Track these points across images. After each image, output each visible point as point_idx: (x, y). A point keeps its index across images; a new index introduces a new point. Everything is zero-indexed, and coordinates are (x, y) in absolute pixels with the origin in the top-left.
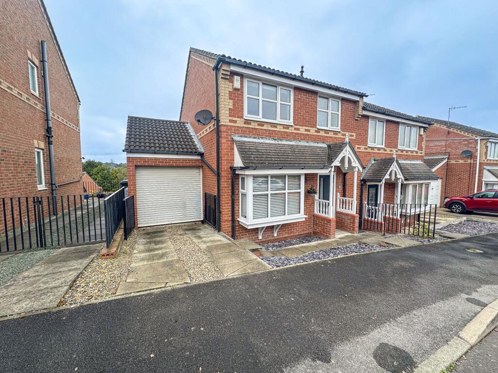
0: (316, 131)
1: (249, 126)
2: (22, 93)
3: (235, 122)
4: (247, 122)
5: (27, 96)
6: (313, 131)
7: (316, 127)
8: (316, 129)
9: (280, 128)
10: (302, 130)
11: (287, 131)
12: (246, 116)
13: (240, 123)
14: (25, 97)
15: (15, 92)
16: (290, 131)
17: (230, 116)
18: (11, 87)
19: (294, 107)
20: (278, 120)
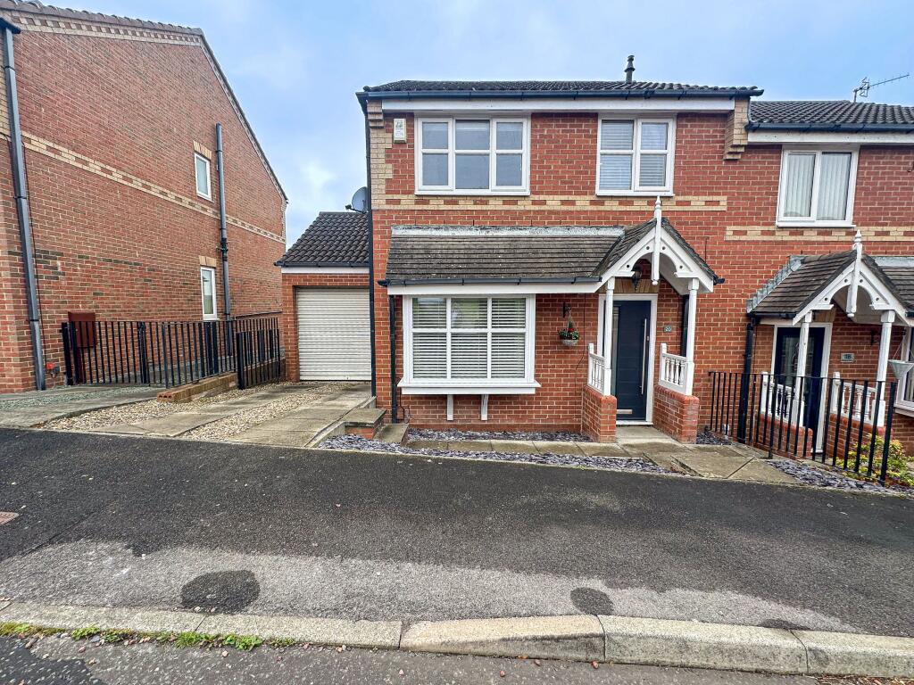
0: (593, 203)
1: (425, 207)
2: (183, 197)
3: (398, 202)
4: (422, 199)
5: (190, 200)
6: (582, 203)
7: (592, 193)
8: (593, 198)
9: (495, 205)
10: (553, 203)
11: (513, 208)
12: (420, 188)
13: (407, 203)
14: (186, 201)
15: (171, 197)
16: (522, 208)
17: (388, 192)
18: (165, 191)
19: (533, 156)
20: (493, 189)
